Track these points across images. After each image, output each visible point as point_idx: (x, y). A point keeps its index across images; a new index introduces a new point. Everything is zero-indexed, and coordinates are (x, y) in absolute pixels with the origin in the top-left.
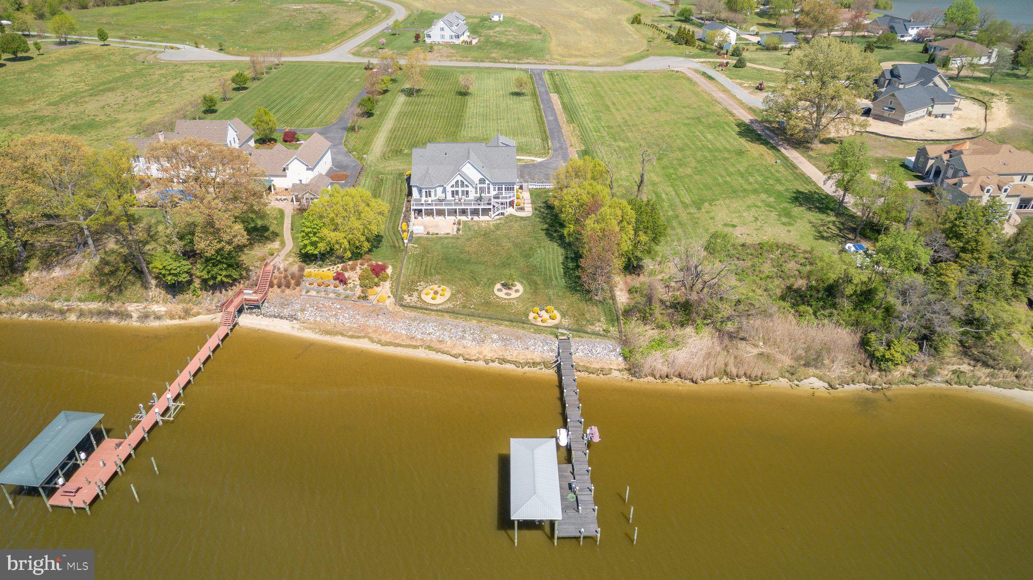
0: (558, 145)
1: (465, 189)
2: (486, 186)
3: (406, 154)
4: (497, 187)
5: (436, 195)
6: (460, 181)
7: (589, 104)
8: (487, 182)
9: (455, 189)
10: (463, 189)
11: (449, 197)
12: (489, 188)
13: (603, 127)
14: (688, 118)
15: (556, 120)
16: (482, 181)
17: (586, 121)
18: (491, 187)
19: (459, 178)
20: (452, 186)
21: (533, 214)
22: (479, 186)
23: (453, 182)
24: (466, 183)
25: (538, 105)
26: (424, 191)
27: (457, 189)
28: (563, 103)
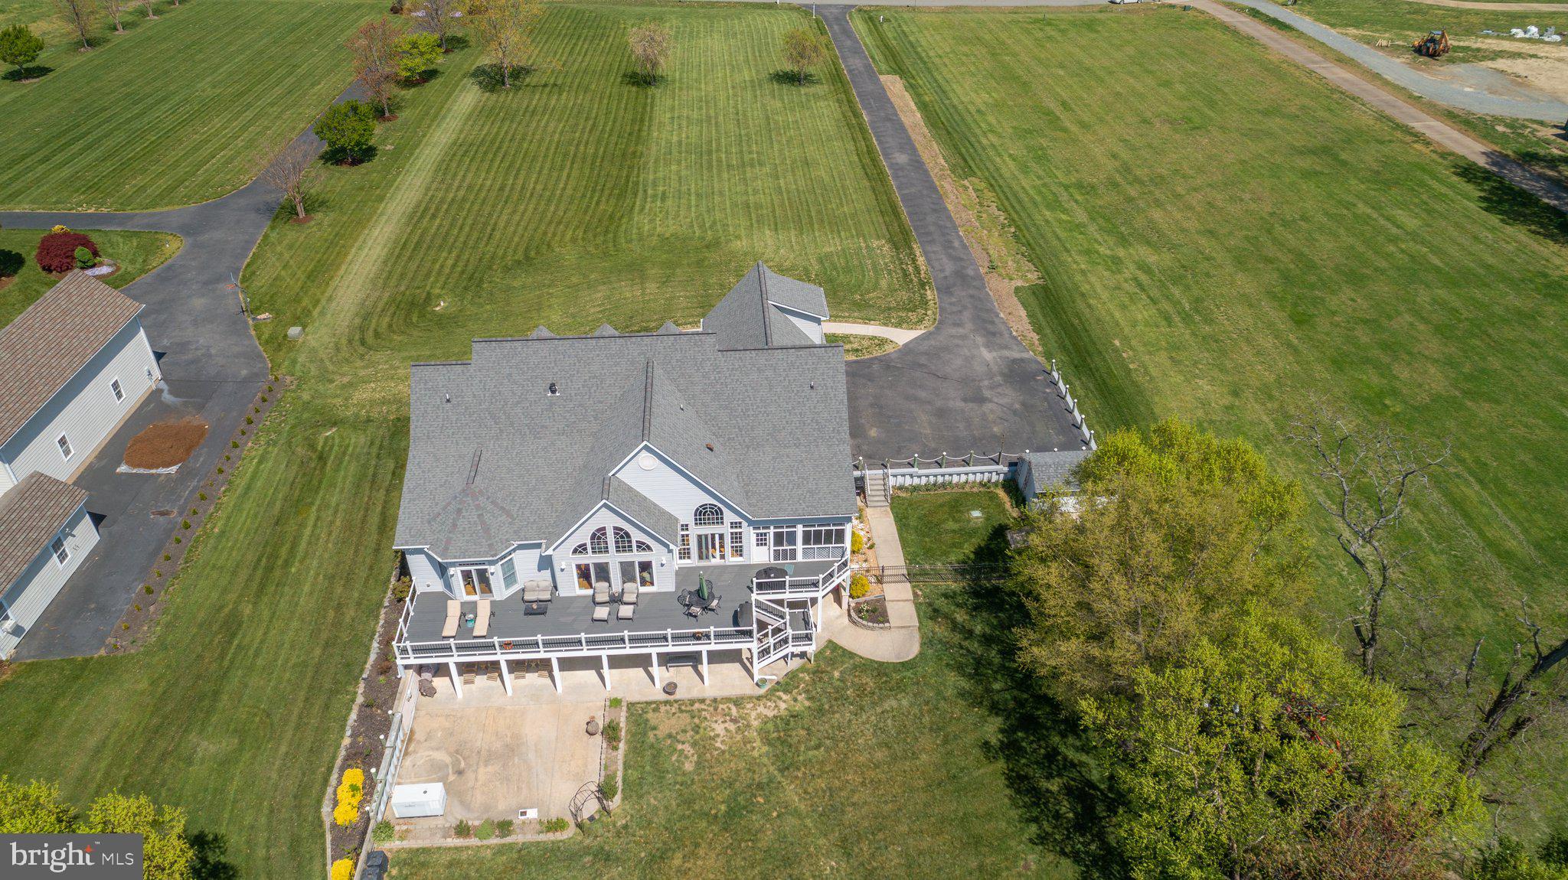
0: (949, 267)
1: (636, 557)
2: (726, 530)
3: (443, 322)
4: (772, 531)
5: (510, 578)
6: (610, 533)
7: (998, 106)
8: (729, 517)
9: (590, 559)
10: (626, 557)
11: (571, 587)
12: (737, 538)
13: (1066, 188)
14: (1302, 152)
15: (918, 164)
16: (704, 514)
17: (1008, 168)
18: (750, 535)
19: (607, 520)
20: (580, 549)
21: (927, 642)
22: (695, 531)
23: (583, 536)
24: (636, 536)
25: (857, 115)
26: (456, 572)
27: (601, 558)
28: (923, 106)
